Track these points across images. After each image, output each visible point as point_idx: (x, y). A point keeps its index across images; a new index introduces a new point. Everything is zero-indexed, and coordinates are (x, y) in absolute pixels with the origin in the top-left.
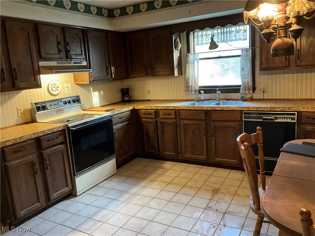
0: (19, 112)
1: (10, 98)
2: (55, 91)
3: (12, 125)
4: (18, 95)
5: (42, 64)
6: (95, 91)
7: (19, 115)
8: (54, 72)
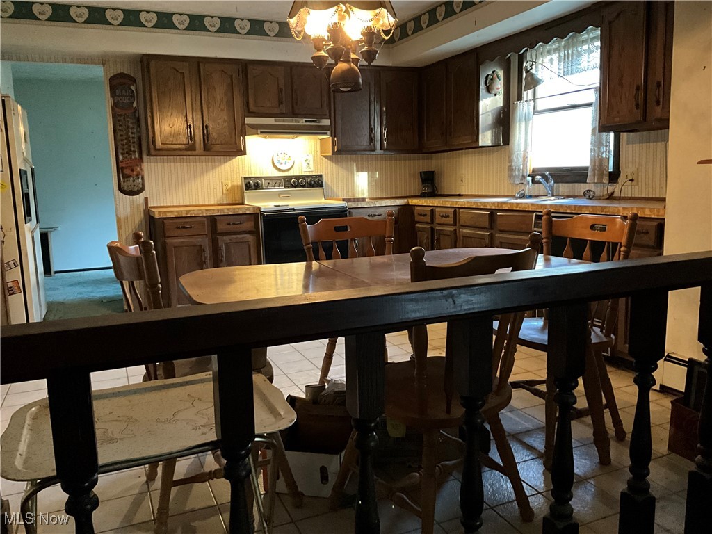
0: (224, 187)
1: (214, 168)
2: (284, 163)
3: (212, 203)
4: (226, 164)
5: (249, 120)
6: (362, 171)
7: (224, 191)
8: (259, 132)
